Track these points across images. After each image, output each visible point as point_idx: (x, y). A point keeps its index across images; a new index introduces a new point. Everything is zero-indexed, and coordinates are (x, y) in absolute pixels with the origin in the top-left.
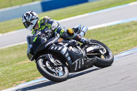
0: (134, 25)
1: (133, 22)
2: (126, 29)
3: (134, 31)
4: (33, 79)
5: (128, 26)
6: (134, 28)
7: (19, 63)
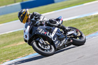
0: (87, 19)
1: (86, 17)
2: (82, 22)
3: (87, 23)
4: (14, 59)
5: (83, 20)
6: (87, 21)
7: (5, 47)
